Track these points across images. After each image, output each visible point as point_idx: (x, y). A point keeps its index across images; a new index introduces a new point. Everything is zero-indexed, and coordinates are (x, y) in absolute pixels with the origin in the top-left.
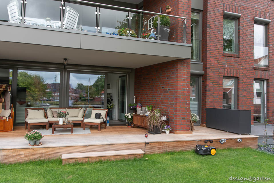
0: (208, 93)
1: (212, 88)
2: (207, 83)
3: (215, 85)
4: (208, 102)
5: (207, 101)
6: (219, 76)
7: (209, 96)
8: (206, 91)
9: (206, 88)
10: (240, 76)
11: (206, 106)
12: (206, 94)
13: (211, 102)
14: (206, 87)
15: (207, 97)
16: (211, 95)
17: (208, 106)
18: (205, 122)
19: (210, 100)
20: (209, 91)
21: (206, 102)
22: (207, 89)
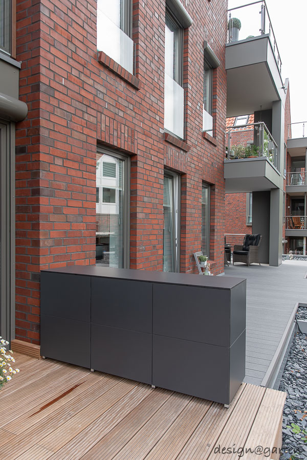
0: (44, 201)
1: (63, 185)
2: (43, 157)
3: (73, 173)
4: (45, 243)
5: (41, 237)
6: (83, 138)
7: (52, 218)
8: (37, 192)
9: (38, 182)
10: (139, 153)
11: (37, 261)
12: (37, 209)
13: (58, 243)
14: (37, 174)
15: (41, 222)
16: (57, 211)
17: (47, 263)
18: (34, 333)
19: (54, 234)
20: (51, 195)
21: (37, 243)
22: (42, 185)
